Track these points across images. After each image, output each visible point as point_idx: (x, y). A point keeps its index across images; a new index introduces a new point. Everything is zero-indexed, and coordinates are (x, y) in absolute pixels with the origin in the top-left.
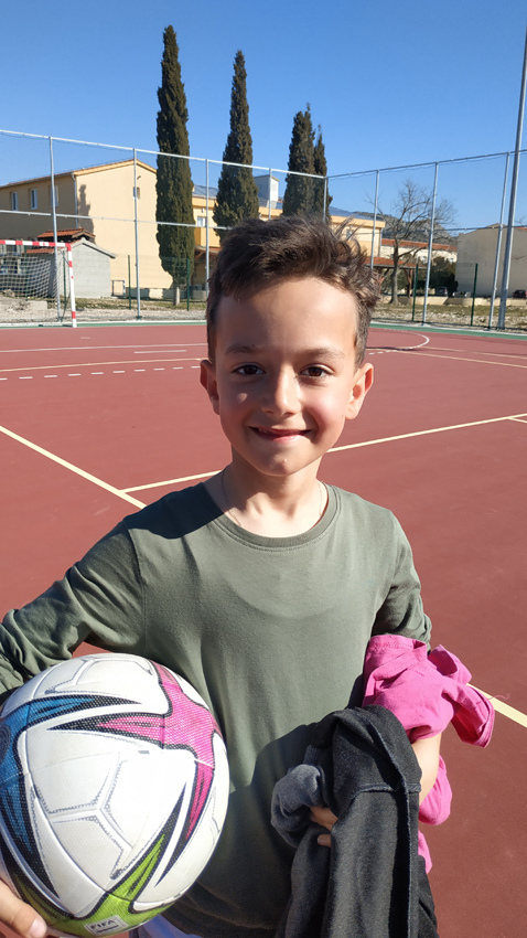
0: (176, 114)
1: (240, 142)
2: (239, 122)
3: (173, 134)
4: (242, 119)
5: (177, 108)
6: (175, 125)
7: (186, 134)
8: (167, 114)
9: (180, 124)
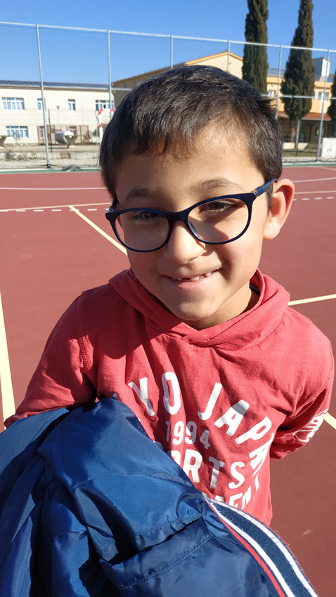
0: (259, 14)
1: (304, 33)
2: (304, 18)
3: (256, 29)
4: (307, 16)
5: (261, 10)
6: (258, 23)
7: (266, 29)
8: (253, 15)
9: (262, 21)
